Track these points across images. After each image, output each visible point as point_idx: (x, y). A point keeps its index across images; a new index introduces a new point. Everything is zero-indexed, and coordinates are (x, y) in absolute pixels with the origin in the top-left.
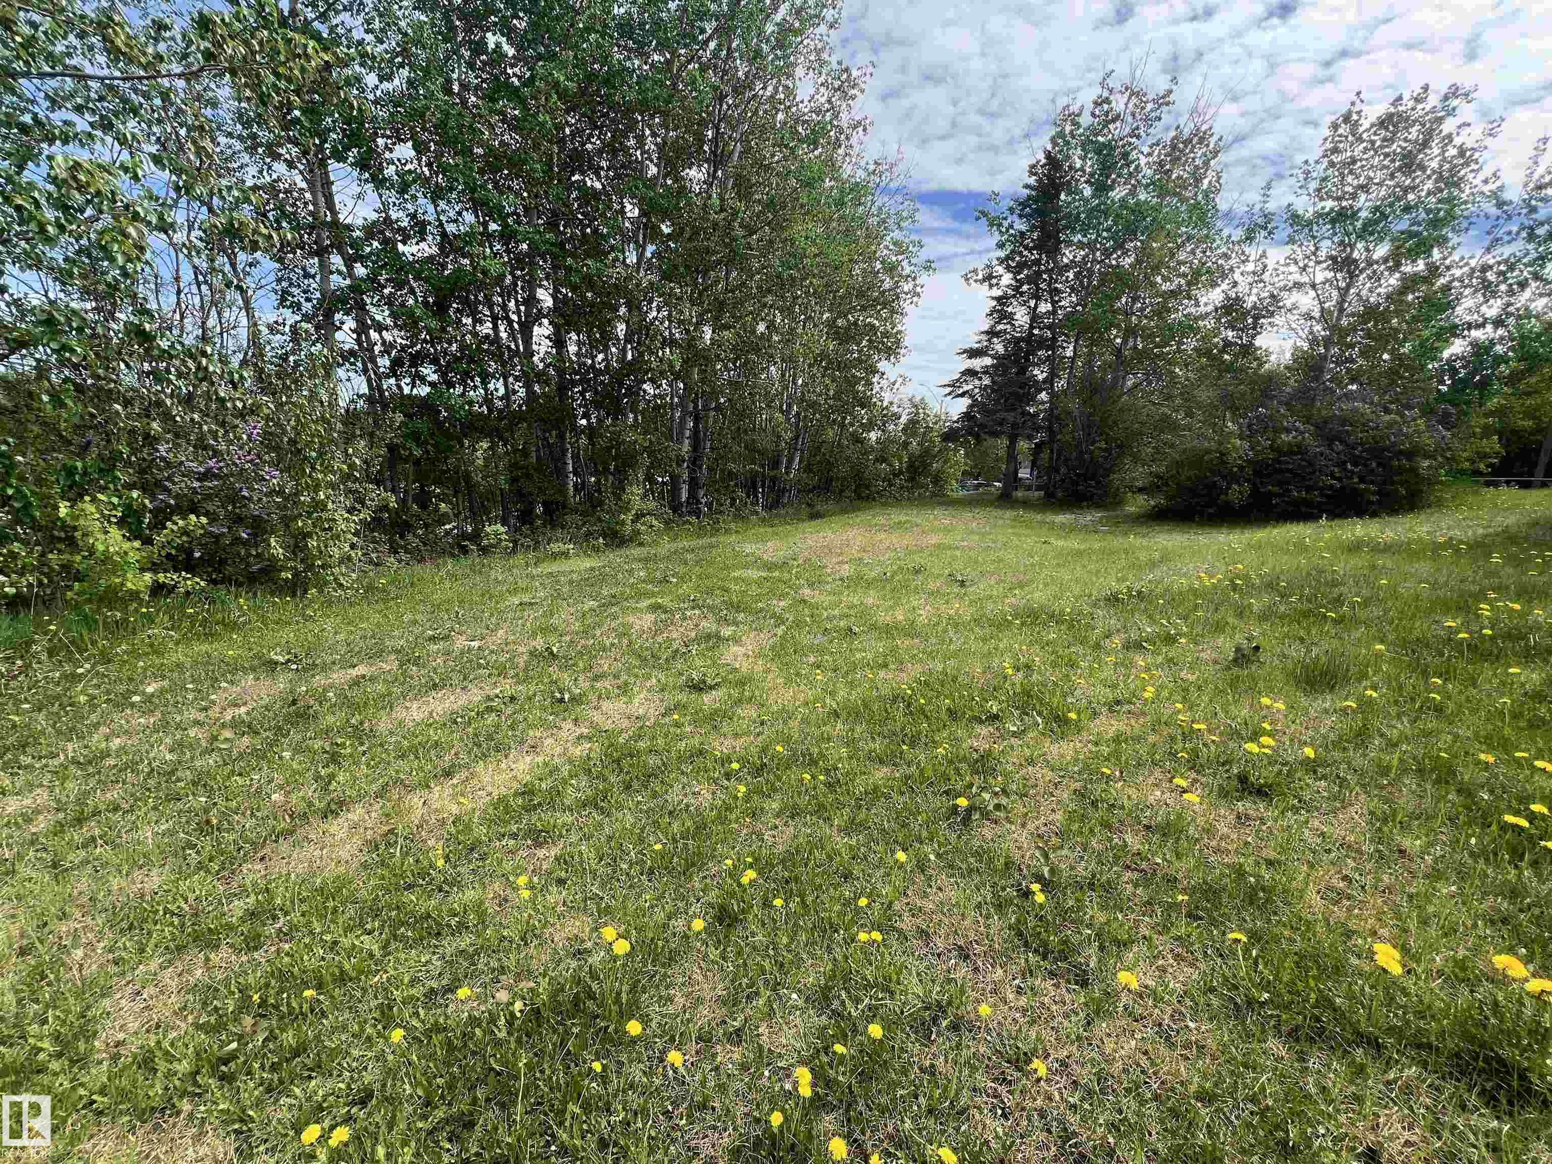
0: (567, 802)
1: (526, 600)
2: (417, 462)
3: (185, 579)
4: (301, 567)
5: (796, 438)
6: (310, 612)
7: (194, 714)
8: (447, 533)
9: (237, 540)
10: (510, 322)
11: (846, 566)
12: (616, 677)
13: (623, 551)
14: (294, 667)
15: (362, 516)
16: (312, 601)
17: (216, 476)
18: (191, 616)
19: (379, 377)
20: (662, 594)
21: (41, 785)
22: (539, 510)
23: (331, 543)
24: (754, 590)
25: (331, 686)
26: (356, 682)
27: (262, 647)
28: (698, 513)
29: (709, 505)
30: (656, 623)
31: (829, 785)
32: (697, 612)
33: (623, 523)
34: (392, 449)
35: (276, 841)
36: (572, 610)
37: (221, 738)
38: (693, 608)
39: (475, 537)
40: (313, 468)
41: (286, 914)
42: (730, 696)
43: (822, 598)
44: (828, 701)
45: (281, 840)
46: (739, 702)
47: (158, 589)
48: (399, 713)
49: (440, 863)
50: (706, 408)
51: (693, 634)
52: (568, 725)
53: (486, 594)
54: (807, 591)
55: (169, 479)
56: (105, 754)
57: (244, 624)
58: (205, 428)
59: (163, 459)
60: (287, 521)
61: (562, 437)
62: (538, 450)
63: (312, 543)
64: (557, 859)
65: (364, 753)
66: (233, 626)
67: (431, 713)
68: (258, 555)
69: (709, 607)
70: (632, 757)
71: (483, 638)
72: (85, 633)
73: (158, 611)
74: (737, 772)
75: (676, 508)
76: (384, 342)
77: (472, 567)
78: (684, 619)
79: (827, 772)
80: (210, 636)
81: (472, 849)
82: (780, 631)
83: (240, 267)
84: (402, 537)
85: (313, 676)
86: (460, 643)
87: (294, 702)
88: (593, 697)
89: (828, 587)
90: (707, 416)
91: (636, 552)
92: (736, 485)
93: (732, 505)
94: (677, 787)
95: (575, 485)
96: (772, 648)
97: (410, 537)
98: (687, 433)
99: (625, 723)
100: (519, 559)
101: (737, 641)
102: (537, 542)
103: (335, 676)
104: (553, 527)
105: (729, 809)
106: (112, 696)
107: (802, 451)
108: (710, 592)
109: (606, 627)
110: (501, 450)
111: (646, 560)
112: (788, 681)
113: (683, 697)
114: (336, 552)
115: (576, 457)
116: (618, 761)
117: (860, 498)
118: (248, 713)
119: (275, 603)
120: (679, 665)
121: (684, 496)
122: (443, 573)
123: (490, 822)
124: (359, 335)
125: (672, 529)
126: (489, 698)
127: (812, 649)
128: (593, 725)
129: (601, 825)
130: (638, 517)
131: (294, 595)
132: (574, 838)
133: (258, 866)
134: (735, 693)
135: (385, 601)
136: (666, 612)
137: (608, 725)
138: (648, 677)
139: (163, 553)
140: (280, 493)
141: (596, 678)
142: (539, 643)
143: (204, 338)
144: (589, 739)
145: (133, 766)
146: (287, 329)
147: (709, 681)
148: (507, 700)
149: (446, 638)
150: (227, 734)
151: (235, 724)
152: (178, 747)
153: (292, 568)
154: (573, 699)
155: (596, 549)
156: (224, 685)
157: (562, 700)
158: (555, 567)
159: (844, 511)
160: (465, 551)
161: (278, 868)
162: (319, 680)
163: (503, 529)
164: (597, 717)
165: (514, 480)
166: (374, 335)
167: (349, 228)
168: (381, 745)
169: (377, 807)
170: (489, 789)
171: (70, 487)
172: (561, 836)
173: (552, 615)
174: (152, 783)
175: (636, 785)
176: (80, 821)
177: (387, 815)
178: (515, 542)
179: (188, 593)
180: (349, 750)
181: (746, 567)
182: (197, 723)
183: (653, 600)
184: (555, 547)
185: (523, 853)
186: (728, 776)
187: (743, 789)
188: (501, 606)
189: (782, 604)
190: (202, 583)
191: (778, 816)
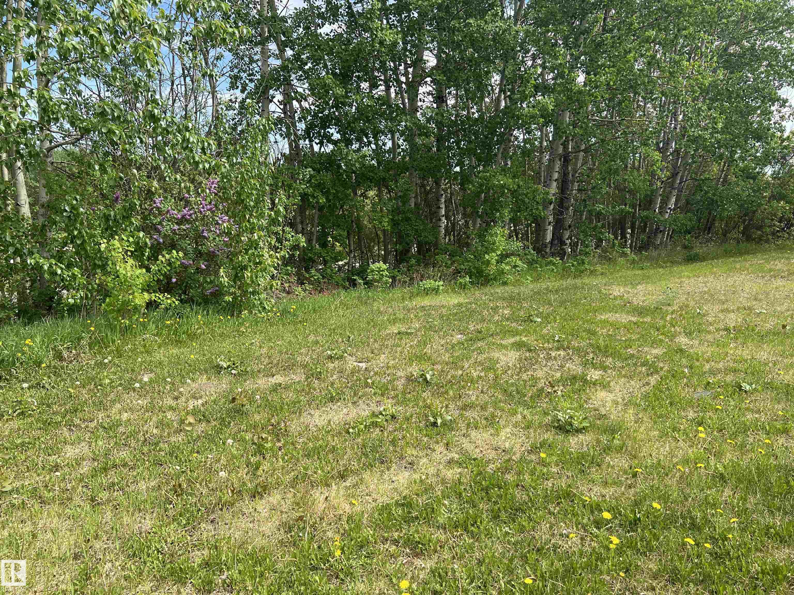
0: (441, 520)
1: (403, 330)
2: (321, 209)
3: (167, 298)
4: (238, 293)
5: (674, 175)
6: (243, 329)
7: (170, 402)
8: (340, 268)
9: (199, 271)
10: (399, 83)
11: (732, 315)
12: (483, 408)
13: (487, 289)
14: (233, 372)
15: (282, 253)
16: (244, 320)
17: (187, 221)
18: (168, 326)
19: (298, 138)
20: (527, 332)
21: (84, 440)
22: (414, 249)
23: (260, 274)
24: (623, 336)
25: (258, 390)
26: (275, 388)
27: (212, 354)
28: (562, 255)
29: (574, 246)
30: (520, 360)
31: (716, 556)
32: (562, 353)
33: (488, 262)
34: (304, 197)
35: (221, 510)
36: (443, 342)
37: (187, 422)
38: (558, 349)
39: (362, 272)
40: (251, 215)
41: (228, 569)
42: (598, 441)
43: (704, 349)
44: (712, 463)
45: (225, 509)
46: (607, 449)
47: (151, 305)
48: (305, 418)
49: (338, 553)
50: (577, 150)
51: (558, 375)
52: (440, 448)
53: (372, 323)
54: (683, 340)
55: (160, 223)
56: (119, 423)
57: (200, 335)
58: (183, 185)
59: (158, 208)
60: (231, 256)
61: (437, 183)
62: (416, 197)
63: (248, 274)
64: (432, 571)
65: (280, 449)
66: (192, 336)
67: (329, 421)
68: (211, 282)
69: (574, 348)
70: (500, 488)
71: (368, 361)
72: (109, 334)
73: (149, 321)
74: (608, 522)
75: (539, 250)
76: (302, 109)
77: (359, 298)
78: (549, 358)
79: (714, 540)
80: (179, 343)
81: (362, 547)
82: (653, 380)
83: (210, 61)
84: (307, 270)
85: (245, 381)
86: (351, 363)
87: (234, 399)
88: (462, 425)
89: (709, 337)
90: (577, 158)
91: (499, 290)
92: (603, 226)
93: (597, 247)
94: (545, 526)
95: (447, 227)
96: (646, 397)
97: (313, 271)
98: (556, 176)
99: (492, 455)
100: (397, 293)
101: (605, 386)
102: (412, 279)
103: (260, 382)
104: (426, 265)
105: (600, 558)
106: (123, 382)
107: (680, 191)
108: (575, 334)
109: (472, 361)
110: (386, 196)
111: (512, 298)
112: (664, 435)
113: (549, 436)
114: (262, 282)
115: (448, 202)
116: (486, 490)
117: (749, 238)
118: (203, 405)
119: (220, 320)
120: (544, 404)
121: (549, 237)
122: (337, 302)
123: (376, 526)
124: (285, 105)
125: (535, 269)
126: (374, 415)
127: (690, 403)
128: (463, 452)
129: (471, 547)
130: (503, 257)
131: (232, 315)
132: (446, 555)
133: (211, 527)
134: (604, 439)
135: (295, 323)
136: (530, 351)
137: (476, 454)
138: (515, 413)
139: (156, 279)
140: (228, 234)
141: (465, 407)
142: (415, 370)
143: (186, 117)
144: (460, 464)
145: (134, 434)
146: (237, 105)
147: (576, 423)
148: (388, 417)
149: (341, 357)
150: (191, 419)
151: (195, 412)
152: (161, 424)
153: (232, 294)
154: (444, 424)
155: (463, 287)
156: (189, 381)
157: (434, 424)
158: (427, 301)
159: (727, 254)
160: (354, 284)
161: (223, 531)
162: (249, 385)
163: (384, 267)
164: (467, 445)
165: (394, 223)
166: (295, 104)
167: (284, 20)
168: (293, 444)
169: (290, 496)
170: (374, 496)
171: (106, 230)
172: (436, 551)
173: (425, 344)
174: (145, 449)
175: (503, 516)
176: (105, 470)
177: (298, 504)
178: (394, 278)
179: (167, 309)
180: (269, 445)
181: (614, 310)
182: (171, 408)
183: (518, 338)
184: (429, 283)
185: (403, 560)
186: (598, 524)
187: (616, 540)
188: (384, 333)
189: (655, 351)
190: (177, 303)
191: (655, 577)
